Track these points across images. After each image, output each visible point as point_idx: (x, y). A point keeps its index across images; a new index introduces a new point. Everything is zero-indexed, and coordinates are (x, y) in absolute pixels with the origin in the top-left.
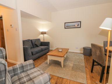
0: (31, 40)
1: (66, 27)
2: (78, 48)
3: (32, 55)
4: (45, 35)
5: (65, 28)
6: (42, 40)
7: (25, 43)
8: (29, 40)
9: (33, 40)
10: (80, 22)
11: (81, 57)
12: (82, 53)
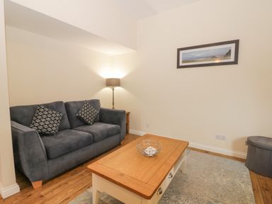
0: (67, 105)
1: (183, 62)
2: (223, 138)
3: (48, 158)
4: (117, 88)
5: (179, 67)
6: (105, 105)
7: (40, 114)
8: (59, 104)
9: (72, 105)
10: (237, 42)
11: (238, 181)
12: (242, 160)
